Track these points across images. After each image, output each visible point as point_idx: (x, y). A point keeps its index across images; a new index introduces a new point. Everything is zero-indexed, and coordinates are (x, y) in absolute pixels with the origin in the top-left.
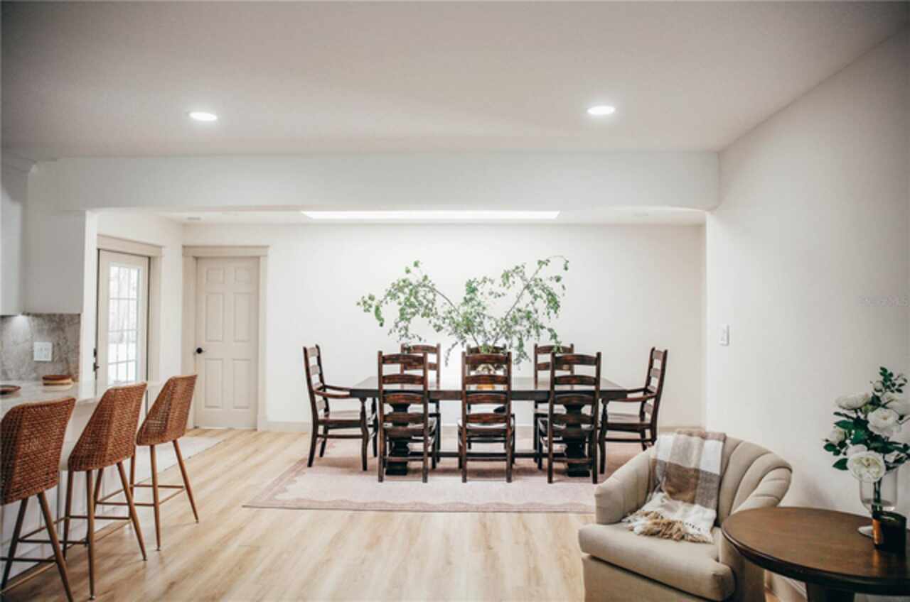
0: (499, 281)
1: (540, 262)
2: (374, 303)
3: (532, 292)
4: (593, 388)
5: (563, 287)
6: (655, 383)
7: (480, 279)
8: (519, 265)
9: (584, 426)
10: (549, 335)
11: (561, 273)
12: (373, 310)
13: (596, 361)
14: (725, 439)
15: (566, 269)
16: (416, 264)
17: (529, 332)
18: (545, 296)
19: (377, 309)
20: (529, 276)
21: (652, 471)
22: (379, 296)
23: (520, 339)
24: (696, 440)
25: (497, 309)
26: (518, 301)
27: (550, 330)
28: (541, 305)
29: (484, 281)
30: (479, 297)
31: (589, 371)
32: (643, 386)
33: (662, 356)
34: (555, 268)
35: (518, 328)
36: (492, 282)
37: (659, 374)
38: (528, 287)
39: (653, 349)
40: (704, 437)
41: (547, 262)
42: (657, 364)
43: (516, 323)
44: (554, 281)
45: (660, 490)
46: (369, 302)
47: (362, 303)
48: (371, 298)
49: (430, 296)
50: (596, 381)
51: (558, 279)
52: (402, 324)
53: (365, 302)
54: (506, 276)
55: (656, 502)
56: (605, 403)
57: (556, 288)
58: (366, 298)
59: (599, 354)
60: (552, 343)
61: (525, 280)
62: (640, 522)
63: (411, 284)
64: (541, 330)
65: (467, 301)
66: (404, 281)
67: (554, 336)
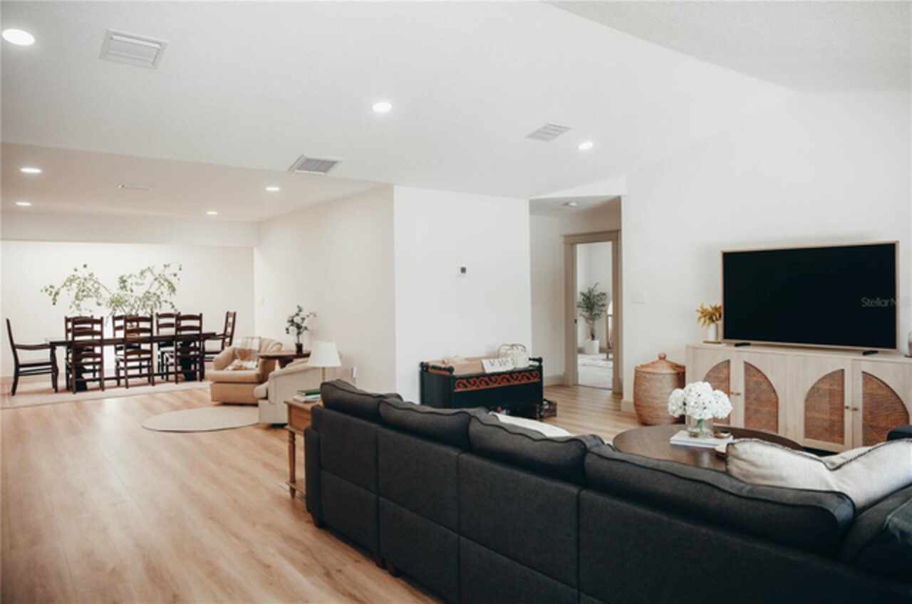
0: (138, 275)
1: (165, 266)
2: (54, 291)
3: (160, 282)
4: (197, 332)
5: (179, 279)
6: (229, 330)
7: (128, 275)
8: (150, 266)
9: (192, 353)
10: (170, 306)
11: (177, 271)
12: (53, 294)
13: (199, 318)
14: (260, 338)
15: (180, 269)
16: (85, 266)
17: (155, 304)
18: (166, 284)
19: (57, 294)
20: (157, 272)
21: (234, 352)
22: (57, 286)
23: (152, 310)
24: (250, 340)
25: (140, 291)
26: (150, 287)
27: (171, 303)
28: (165, 289)
29: (130, 276)
30: (128, 285)
31: (196, 323)
32: (222, 332)
33: (233, 315)
34: (174, 269)
35: (151, 303)
36: (135, 276)
37: (231, 325)
38: (156, 279)
39: (228, 313)
40: (253, 338)
41: (169, 265)
42: (231, 320)
43: (149, 300)
44: (173, 276)
45: (237, 358)
46: (50, 289)
47: (44, 290)
48: (51, 287)
49: (96, 285)
50: (200, 328)
51: (175, 275)
52: (77, 302)
53: (46, 290)
54: (142, 273)
55: (237, 362)
56: (204, 340)
57: (174, 280)
58: (48, 287)
59: (201, 315)
60: (172, 311)
61: (154, 275)
62: (230, 367)
63: (79, 278)
64: (163, 303)
65: (122, 288)
66: (74, 276)
67: (173, 307)
